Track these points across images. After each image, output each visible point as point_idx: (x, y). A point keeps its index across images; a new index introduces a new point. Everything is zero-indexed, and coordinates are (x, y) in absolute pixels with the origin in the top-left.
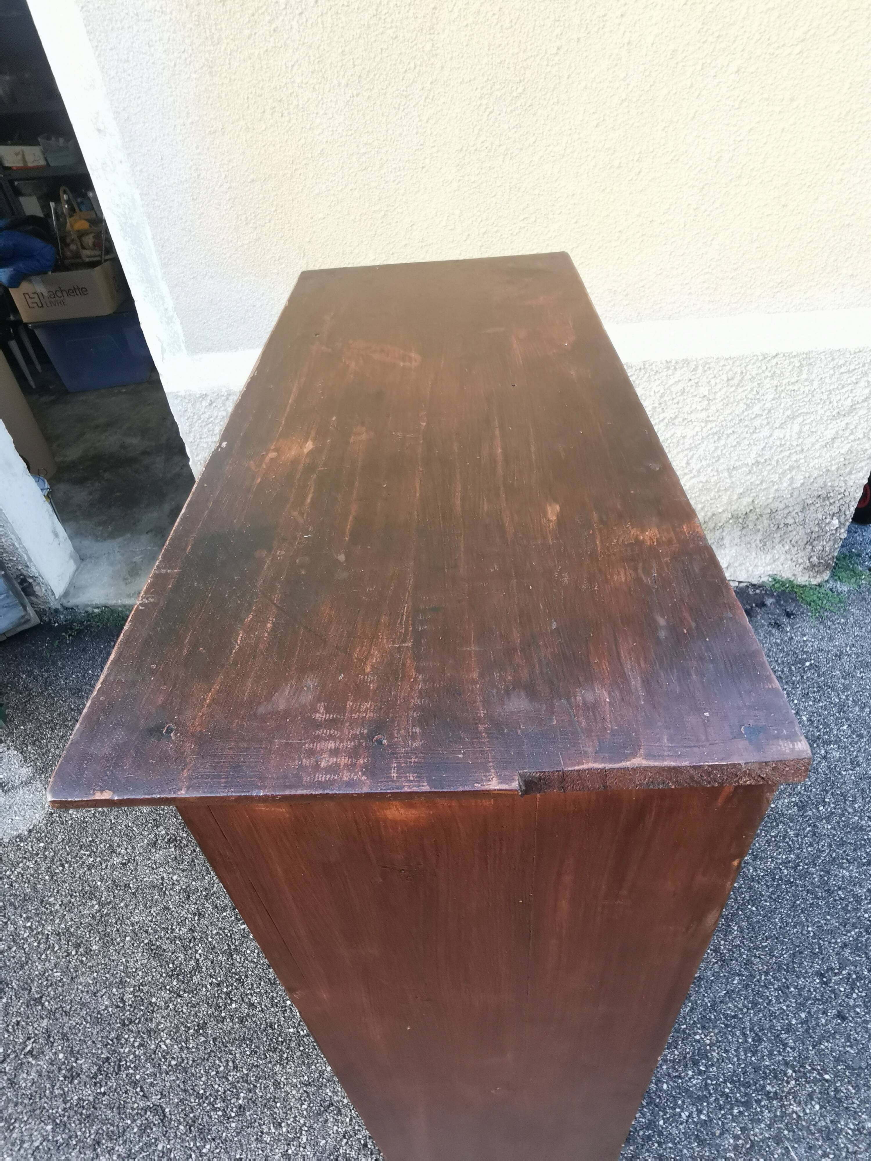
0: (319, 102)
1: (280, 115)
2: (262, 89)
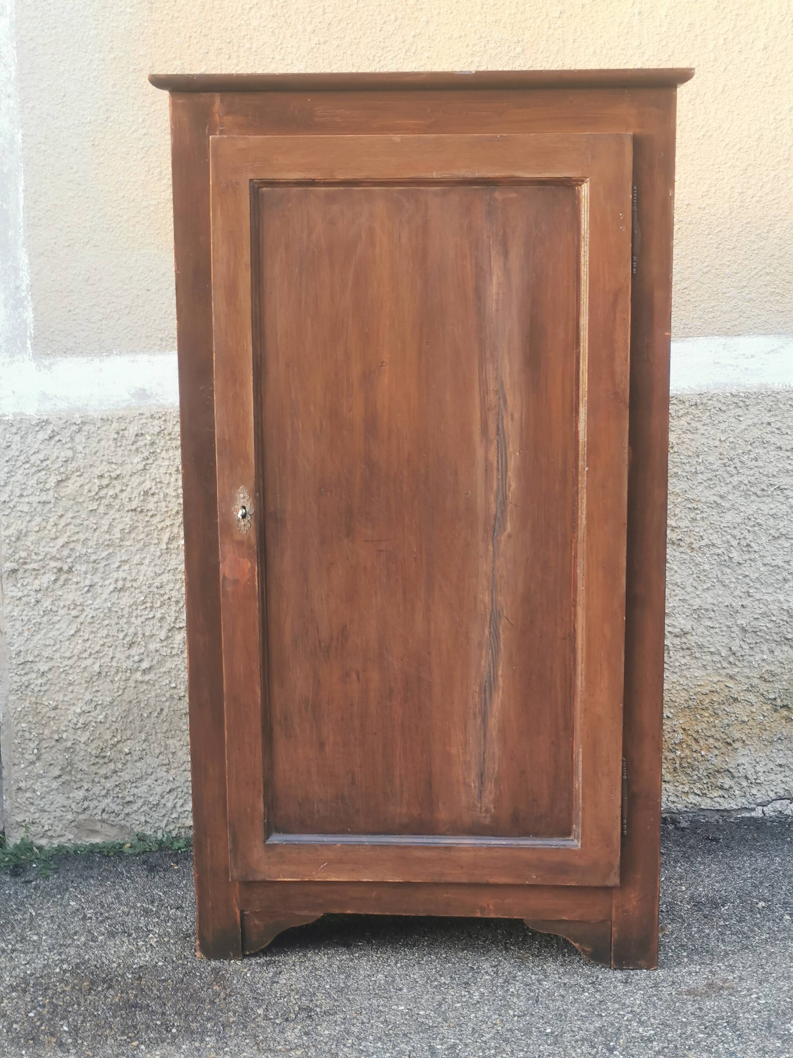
0: (277, 47)
1: (227, 57)
2: (210, 29)
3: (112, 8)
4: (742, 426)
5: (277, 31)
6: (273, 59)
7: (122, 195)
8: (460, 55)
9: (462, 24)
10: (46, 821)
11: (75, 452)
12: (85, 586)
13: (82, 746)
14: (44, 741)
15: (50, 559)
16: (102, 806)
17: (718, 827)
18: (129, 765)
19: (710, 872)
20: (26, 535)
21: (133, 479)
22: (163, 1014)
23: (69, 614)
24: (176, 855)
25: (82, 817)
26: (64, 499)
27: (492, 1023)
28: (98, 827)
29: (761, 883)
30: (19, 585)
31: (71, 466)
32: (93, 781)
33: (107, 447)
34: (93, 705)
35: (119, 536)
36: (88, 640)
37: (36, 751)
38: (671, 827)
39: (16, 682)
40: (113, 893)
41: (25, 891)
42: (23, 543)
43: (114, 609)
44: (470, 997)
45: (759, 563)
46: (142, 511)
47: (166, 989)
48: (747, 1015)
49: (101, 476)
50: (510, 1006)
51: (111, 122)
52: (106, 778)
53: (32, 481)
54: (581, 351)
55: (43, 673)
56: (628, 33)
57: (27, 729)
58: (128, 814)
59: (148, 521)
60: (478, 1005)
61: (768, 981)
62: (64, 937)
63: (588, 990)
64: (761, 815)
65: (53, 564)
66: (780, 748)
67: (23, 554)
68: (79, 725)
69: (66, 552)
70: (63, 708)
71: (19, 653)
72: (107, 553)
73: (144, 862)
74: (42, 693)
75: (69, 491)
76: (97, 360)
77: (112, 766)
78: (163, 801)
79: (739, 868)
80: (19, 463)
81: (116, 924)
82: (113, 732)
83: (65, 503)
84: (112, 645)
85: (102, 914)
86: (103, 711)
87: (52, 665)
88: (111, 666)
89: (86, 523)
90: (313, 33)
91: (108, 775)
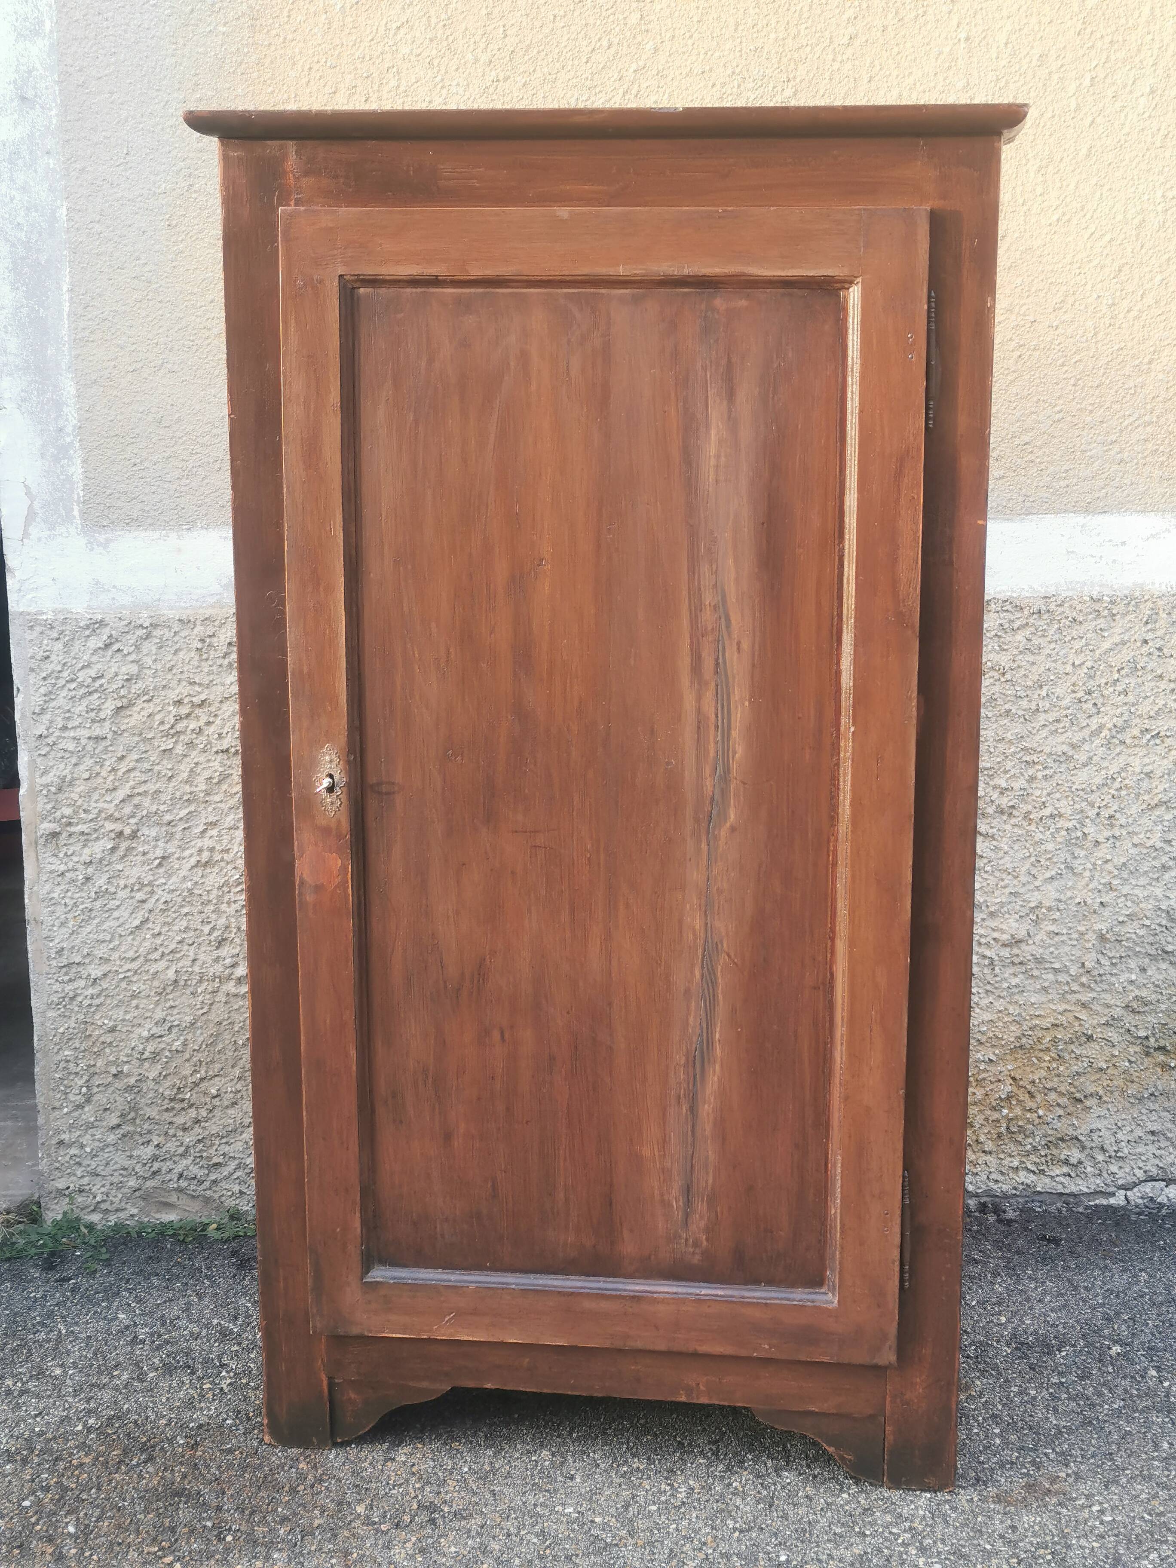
2: (339, 57)
3: (197, 25)
4: (1106, 645)
5: (436, 63)
7: (211, 297)
9: (706, 54)
10: (99, 1189)
11: (142, 667)
12: (156, 858)
13: (151, 1084)
14: (96, 1077)
15: (106, 819)
16: (179, 1169)
17: (1060, 1221)
18: (217, 1113)
19: (1045, 1293)
20: (71, 784)
21: (225, 707)
22: (219, 1509)
23: (132, 898)
25: (150, 1184)
26: (125, 735)
27: (700, 1542)
28: (173, 1198)
29: (1118, 1314)
30: (61, 855)
31: (136, 688)
32: (166, 1133)
33: (187, 660)
34: (167, 1026)
35: (204, 788)
36: (159, 934)
37: (84, 1090)
38: (992, 1218)
39: (56, 992)
40: (182, 1302)
41: (58, 1295)
42: (66, 795)
43: (196, 892)
44: (672, 1495)
45: (1127, 844)
47: (230, 1466)
48: (1083, 1542)
49: (178, 701)
50: (729, 1512)
51: (195, 191)
52: (185, 1129)
53: (80, 708)
54: (847, 547)
55: (95, 980)
56: (949, 68)
57: (72, 1058)
58: (215, 1182)
60: (682, 1510)
61: (1117, 1483)
62: (100, 1373)
63: (849, 1489)
64: (1122, 1202)
65: (109, 826)
66: (1152, 1107)
67: (68, 811)
68: (147, 1054)
69: (127, 810)
70: (124, 1029)
71: (60, 952)
72: (186, 811)
73: (234, 1253)
74: (93, 1009)
75: (132, 722)
76: (173, 535)
77: (193, 1113)
79: (1086, 1288)
80: (61, 682)
81: (177, 1353)
82: (195, 1066)
83: (126, 739)
84: (194, 943)
85: (160, 1336)
86: (181, 1035)
87: (108, 969)
88: (192, 972)
89: (156, 768)
90: (489, 65)
91: (187, 1126)
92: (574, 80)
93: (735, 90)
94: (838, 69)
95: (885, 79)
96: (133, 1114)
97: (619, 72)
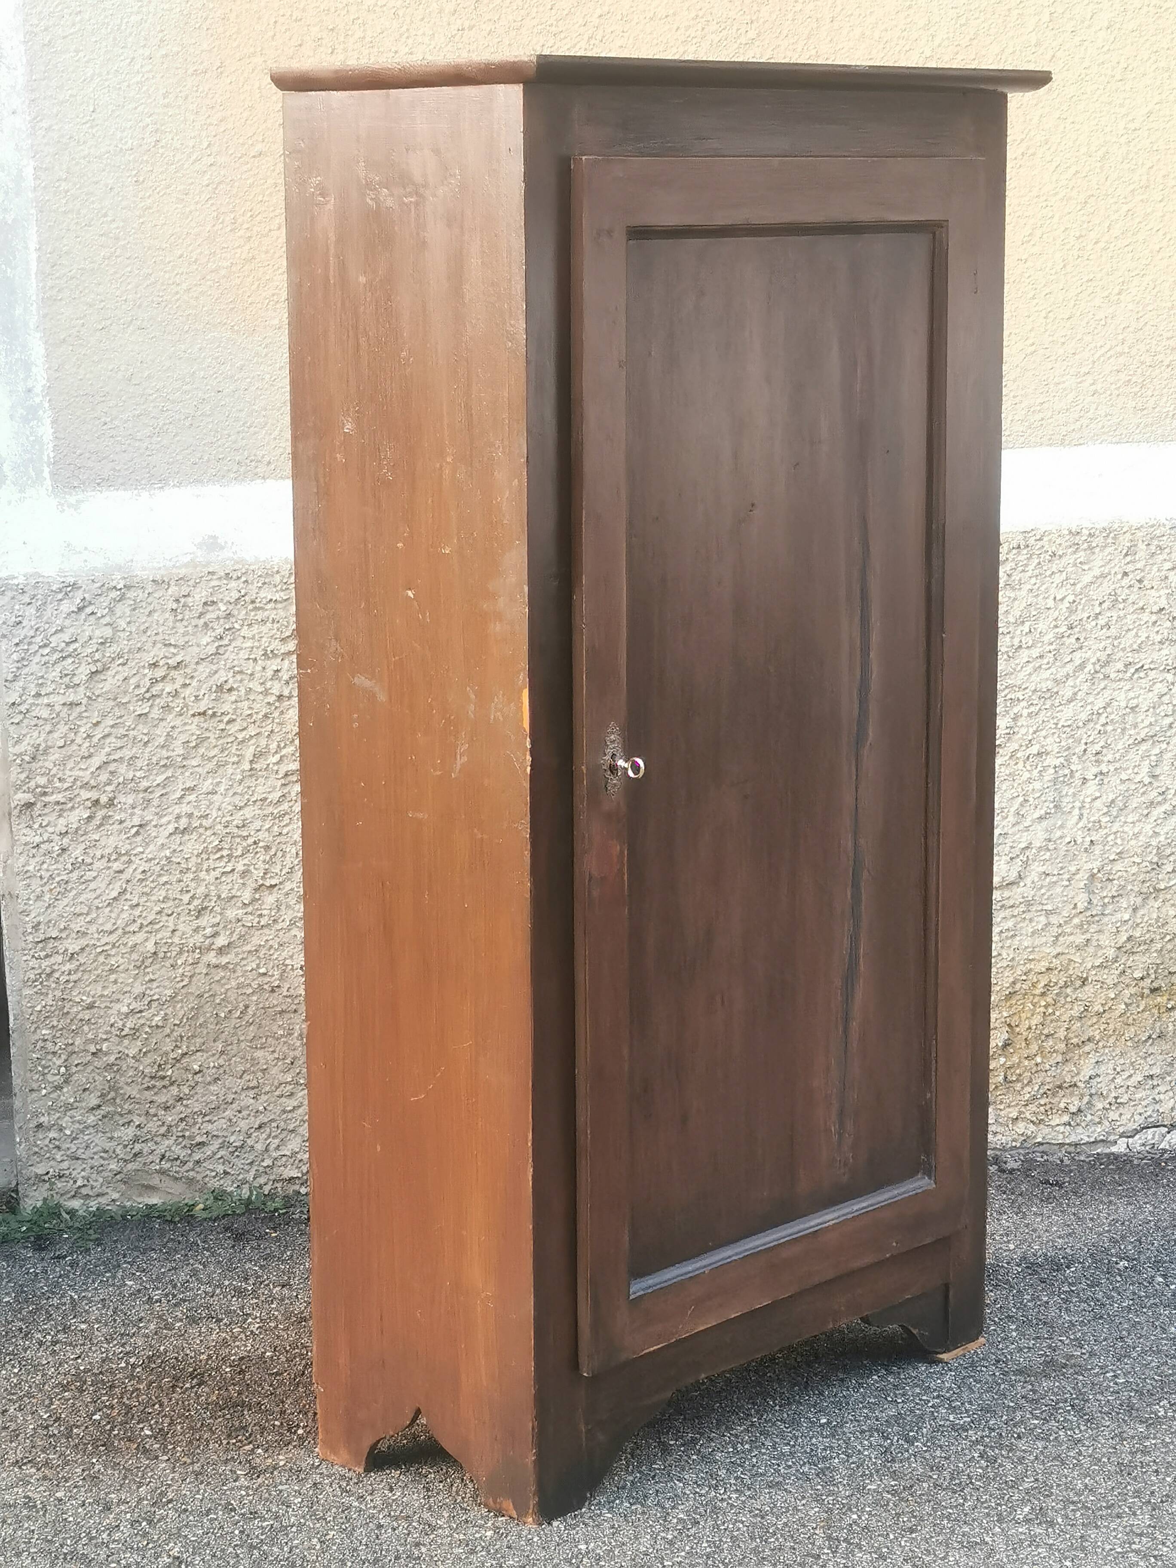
0: (401, 35)
1: (330, 50)
2: (304, 10)
4: (1087, 578)
5: (401, 13)
6: (396, 52)
7: (180, 252)
8: (667, 43)
10: (80, 1173)
11: (115, 630)
12: (133, 827)
13: (131, 1062)
14: (75, 1056)
15: (81, 787)
16: (161, 1149)
17: (1062, 1168)
18: (199, 1089)
19: (1051, 1225)
20: (45, 752)
21: (201, 668)
22: (282, 1413)
23: (109, 868)
24: (271, 1219)
26: (100, 699)
28: (155, 1181)
30: (36, 826)
31: (110, 651)
32: (147, 1113)
33: (161, 622)
34: (146, 1001)
35: (181, 752)
36: (138, 905)
37: (63, 1070)
39: (33, 968)
40: (187, 1269)
41: (58, 1269)
42: (40, 763)
43: (174, 860)
45: (1115, 780)
46: (214, 715)
49: (154, 664)
51: (162, 147)
52: (166, 1108)
53: (54, 674)
55: (72, 954)
56: (910, 7)
57: (49, 1037)
58: (198, 1162)
59: (222, 730)
61: (1129, 1356)
62: (125, 1325)
63: (878, 1372)
64: (1124, 1150)
65: (85, 794)
66: (1150, 1051)
67: (42, 781)
68: (126, 1031)
69: (104, 777)
70: (103, 1006)
71: (36, 927)
72: (163, 777)
73: (227, 1229)
74: (70, 986)
75: (107, 686)
76: (145, 494)
77: (174, 1090)
78: (250, 1142)
80: (34, 648)
81: (197, 1308)
82: (176, 1041)
83: (102, 705)
84: (173, 913)
85: (174, 1296)
86: (161, 1010)
87: (86, 943)
88: (172, 943)
89: (132, 732)
90: (453, 15)
91: (168, 1104)
92: (539, 27)
93: (699, 33)
94: (801, 10)
95: (847, 19)
96: (112, 1094)
97: (584, 18)
